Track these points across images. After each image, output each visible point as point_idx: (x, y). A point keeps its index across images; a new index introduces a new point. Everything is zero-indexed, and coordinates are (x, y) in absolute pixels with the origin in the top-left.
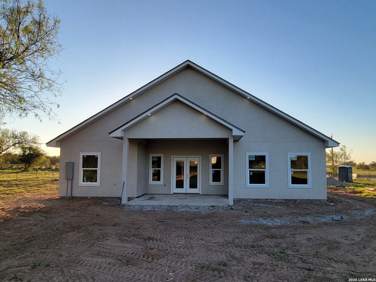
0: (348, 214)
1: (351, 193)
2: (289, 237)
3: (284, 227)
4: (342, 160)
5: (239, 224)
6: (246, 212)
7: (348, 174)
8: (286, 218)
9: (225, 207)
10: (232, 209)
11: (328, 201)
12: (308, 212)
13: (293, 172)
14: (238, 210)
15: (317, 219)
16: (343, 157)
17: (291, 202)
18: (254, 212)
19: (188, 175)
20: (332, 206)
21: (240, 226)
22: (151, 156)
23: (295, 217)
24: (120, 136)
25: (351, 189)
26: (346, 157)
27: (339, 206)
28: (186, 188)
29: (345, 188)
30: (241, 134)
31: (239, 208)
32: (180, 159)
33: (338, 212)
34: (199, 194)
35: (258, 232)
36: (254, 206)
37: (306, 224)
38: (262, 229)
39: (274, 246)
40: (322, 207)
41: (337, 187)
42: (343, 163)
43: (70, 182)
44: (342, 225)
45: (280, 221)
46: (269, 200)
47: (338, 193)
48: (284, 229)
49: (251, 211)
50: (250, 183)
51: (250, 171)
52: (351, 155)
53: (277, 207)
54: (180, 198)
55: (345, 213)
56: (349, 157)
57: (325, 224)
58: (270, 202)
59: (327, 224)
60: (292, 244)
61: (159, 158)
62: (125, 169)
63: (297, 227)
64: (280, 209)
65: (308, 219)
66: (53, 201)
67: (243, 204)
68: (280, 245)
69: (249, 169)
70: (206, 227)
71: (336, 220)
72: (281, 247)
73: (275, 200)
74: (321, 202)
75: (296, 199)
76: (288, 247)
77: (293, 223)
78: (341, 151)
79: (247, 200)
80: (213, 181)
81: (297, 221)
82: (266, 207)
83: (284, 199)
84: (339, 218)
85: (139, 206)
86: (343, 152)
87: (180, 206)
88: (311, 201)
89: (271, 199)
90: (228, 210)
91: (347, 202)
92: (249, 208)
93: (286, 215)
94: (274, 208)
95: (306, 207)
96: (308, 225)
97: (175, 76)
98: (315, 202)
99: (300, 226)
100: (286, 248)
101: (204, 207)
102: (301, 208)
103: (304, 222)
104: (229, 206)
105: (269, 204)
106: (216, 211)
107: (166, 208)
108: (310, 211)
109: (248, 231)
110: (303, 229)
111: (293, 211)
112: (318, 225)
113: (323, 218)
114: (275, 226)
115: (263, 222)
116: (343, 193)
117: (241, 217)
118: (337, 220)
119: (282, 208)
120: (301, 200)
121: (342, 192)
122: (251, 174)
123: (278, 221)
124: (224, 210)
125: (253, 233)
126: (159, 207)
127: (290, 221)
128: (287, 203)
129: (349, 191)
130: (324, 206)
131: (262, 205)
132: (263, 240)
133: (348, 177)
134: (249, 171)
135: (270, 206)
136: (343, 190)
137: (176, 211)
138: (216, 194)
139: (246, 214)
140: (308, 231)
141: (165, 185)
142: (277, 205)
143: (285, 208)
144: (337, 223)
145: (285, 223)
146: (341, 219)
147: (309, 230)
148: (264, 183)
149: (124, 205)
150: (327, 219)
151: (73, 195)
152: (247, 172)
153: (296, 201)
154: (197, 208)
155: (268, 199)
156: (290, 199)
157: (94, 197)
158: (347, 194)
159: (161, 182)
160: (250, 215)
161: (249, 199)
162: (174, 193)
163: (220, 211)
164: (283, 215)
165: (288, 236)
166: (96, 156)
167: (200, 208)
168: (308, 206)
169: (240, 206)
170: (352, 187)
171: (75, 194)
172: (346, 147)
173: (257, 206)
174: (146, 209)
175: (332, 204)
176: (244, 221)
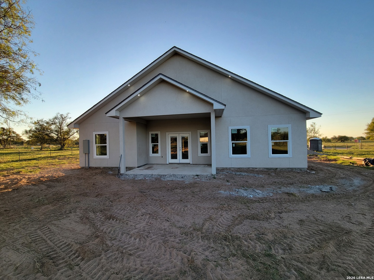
0: (335, 184)
1: (326, 160)
2: (274, 218)
3: (267, 200)
4: (312, 134)
5: (218, 196)
6: (228, 181)
7: (318, 145)
8: (268, 189)
9: (209, 176)
10: (215, 178)
11: (308, 169)
12: (291, 181)
13: (273, 143)
14: (220, 179)
15: (303, 189)
16: (313, 132)
17: (271, 170)
18: (235, 181)
19: (180, 148)
20: (314, 174)
21: (218, 198)
22: (150, 133)
23: (278, 188)
24: (115, 115)
25: (324, 157)
26: (315, 132)
27: (321, 175)
28: (180, 159)
29: (318, 156)
30: (222, 107)
31: (221, 177)
32: (174, 135)
33: (323, 181)
34: (190, 163)
35: (236, 209)
36: (236, 175)
37: (292, 197)
38: (241, 204)
39: (255, 237)
40: (303, 175)
41: (310, 156)
42: (313, 136)
43: (87, 155)
44: (335, 198)
45: (262, 192)
46: (251, 169)
47: (313, 161)
48: (267, 203)
49: (233, 181)
50: (233, 154)
51: (233, 143)
52: (319, 130)
53: (259, 176)
54: (172, 167)
55: (331, 182)
56: (318, 132)
57: (314, 196)
58: (252, 170)
59: (316, 197)
60: (280, 234)
61: (157, 135)
62: (121, 143)
63: (281, 200)
64: (261, 178)
65: (292, 190)
66: (74, 171)
67: (226, 173)
68: (263, 236)
69: (232, 141)
70: (182, 200)
71: (325, 192)
72: (266, 240)
73: (256, 168)
74: (301, 170)
75: (277, 167)
76: (276, 240)
77: (276, 195)
78: (311, 127)
79: (230, 169)
80: (202, 153)
81: (280, 192)
82: (248, 176)
83: (265, 168)
84: (329, 190)
85: (134, 175)
86: (313, 128)
87: (168, 175)
88: (291, 169)
89: (252, 168)
90: (211, 179)
91: (327, 170)
92: (231, 177)
93: (268, 185)
94: (255, 177)
95: (287, 176)
96: (294, 198)
97: (164, 63)
98: (296, 170)
99: (285, 199)
100: (273, 241)
101: (189, 176)
102: (282, 177)
103: (289, 194)
104: (212, 175)
105: (251, 173)
106: (199, 180)
107: (156, 177)
108: (292, 180)
109: (225, 207)
110: (289, 204)
111: (275, 181)
112: (305, 197)
113: (309, 189)
114: (256, 199)
115: (244, 193)
116: (318, 161)
117: (221, 187)
118: (327, 192)
119: (263, 177)
120: (281, 168)
121: (316, 160)
122: (234, 146)
123: (260, 192)
124: (207, 179)
125: (231, 210)
126: (150, 176)
127: (272, 193)
128: (268, 171)
129: (322, 159)
130: (305, 174)
131: (243, 174)
132: (242, 223)
133: (318, 147)
134: (231, 144)
135: (252, 175)
136: (317, 158)
137: (164, 180)
138: (204, 164)
139: (227, 184)
140: (295, 206)
141: (162, 157)
142: (258, 174)
143: (267, 177)
144: (328, 196)
145: (268, 194)
146: (330, 191)
147: (297, 204)
148: (246, 154)
149: (122, 175)
150: (314, 190)
151: (90, 166)
152: (230, 144)
153: (276, 169)
154: (182, 177)
155: (249, 168)
156: (271, 168)
157: (106, 167)
158: (322, 162)
159: (159, 155)
160: (231, 185)
161: (232, 168)
162: (169, 163)
163: (203, 180)
164: (265, 185)
165: (273, 215)
166: (105, 135)
167: (185, 177)
168: (290, 175)
169: (222, 175)
170: (325, 156)
171: (92, 165)
172: (316, 124)
173: (239, 175)
174: (138, 178)
175: (314, 172)
176: (223, 193)
